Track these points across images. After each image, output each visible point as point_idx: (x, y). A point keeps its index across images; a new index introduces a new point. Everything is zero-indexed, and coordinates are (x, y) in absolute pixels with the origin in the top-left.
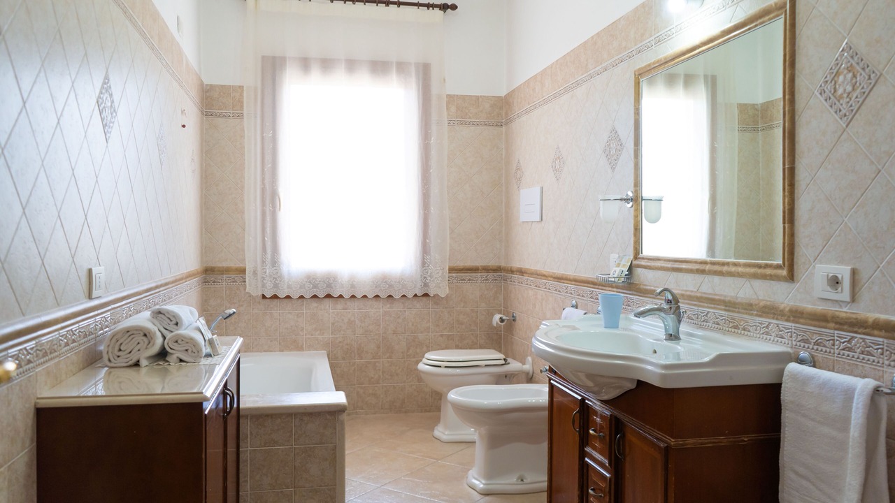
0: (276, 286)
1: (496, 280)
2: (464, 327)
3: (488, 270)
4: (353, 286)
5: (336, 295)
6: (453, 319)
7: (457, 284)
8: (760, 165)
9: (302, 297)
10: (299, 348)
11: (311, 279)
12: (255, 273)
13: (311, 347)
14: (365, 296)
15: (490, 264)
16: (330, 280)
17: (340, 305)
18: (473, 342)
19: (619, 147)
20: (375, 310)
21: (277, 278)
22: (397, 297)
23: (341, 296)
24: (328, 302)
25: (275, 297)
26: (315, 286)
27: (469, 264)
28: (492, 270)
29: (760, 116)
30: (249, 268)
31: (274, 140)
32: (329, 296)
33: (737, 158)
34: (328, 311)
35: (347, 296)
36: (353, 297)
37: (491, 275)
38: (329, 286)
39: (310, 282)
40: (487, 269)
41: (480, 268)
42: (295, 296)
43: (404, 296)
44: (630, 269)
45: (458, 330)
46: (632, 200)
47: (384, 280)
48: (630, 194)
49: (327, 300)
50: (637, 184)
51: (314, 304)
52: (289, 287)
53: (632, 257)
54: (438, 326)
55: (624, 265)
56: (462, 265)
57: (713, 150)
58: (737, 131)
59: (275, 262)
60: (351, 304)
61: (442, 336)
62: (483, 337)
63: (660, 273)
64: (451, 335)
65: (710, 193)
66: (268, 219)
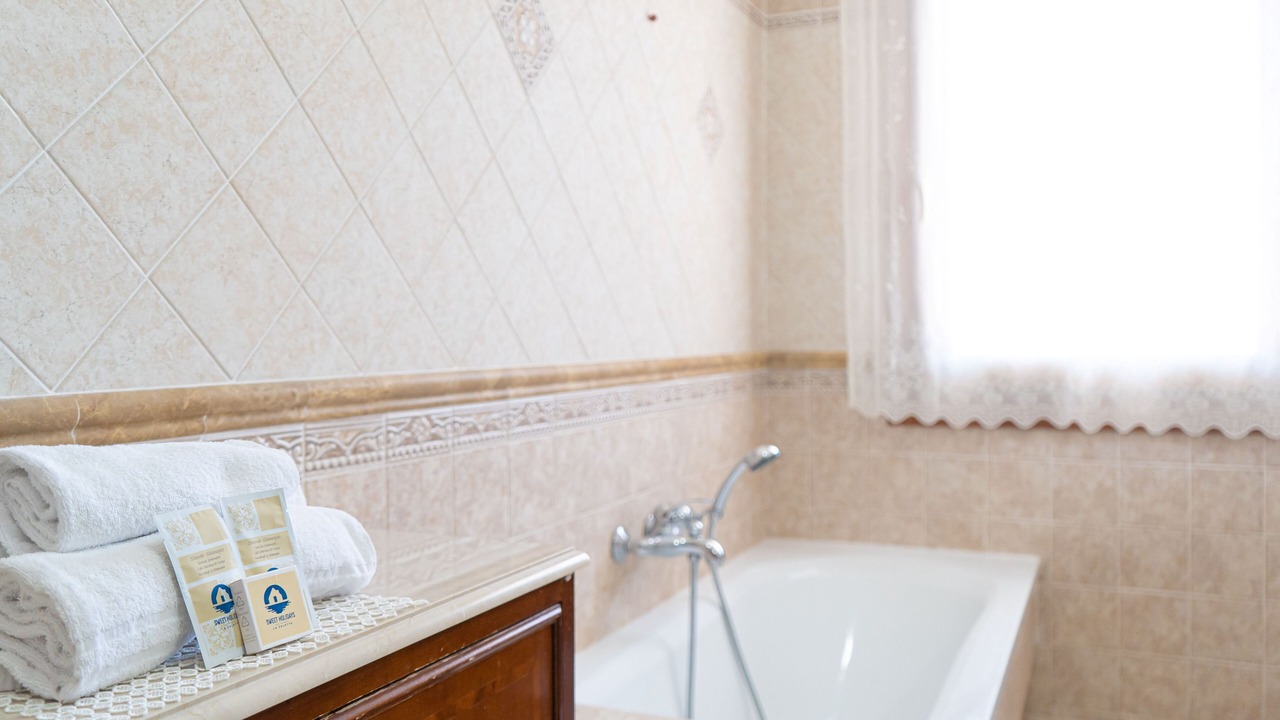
0: (913, 396)
4: (1106, 401)
5: (1062, 422)
9: (975, 425)
10: (973, 544)
11: (998, 381)
12: (869, 366)
13: (1000, 545)
14: (1139, 429)
16: (1046, 385)
17: (1074, 449)
20: (1174, 466)
21: (915, 377)
22: (1234, 432)
23: (1074, 427)
24: (1043, 440)
25: (912, 422)
26: (1009, 400)
30: (854, 353)
31: (909, 58)
32: (1044, 425)
34: (1042, 460)
35: (1089, 425)
36: (1108, 429)
38: (1045, 399)
39: (997, 390)
42: (959, 420)
43: (1256, 433)
47: (1198, 387)
49: (1042, 436)
51: (1009, 441)
52: (944, 399)
59: (911, 341)
60: (1101, 445)
66: (895, 240)
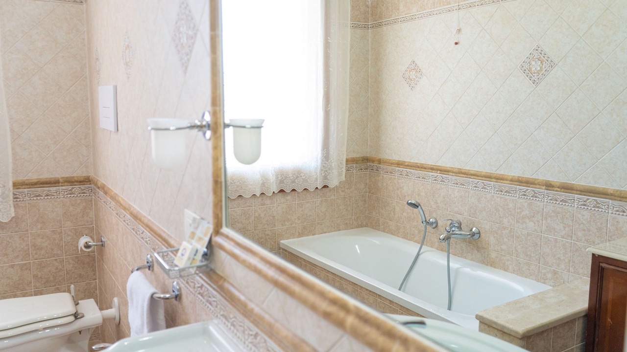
1: (84, 193)
2: (43, 252)
3: (73, 182)
6: (28, 245)
7: (30, 202)
8: (370, 62)
15: (75, 175)
18: (57, 269)
19: (191, 33)
27: (45, 176)
28: (77, 182)
29: (370, 12)
33: (349, 55)
37: (77, 188)
40: (70, 181)
41: (61, 180)
44: (210, 245)
45: (36, 256)
46: (208, 126)
48: (208, 118)
50: (216, 101)
53: (211, 231)
54: (6, 255)
55: (200, 239)
56: (36, 177)
57: (327, 46)
58: (349, 27)
61: (12, 266)
62: (71, 261)
63: (254, 277)
64: (25, 264)
65: (324, 90)
